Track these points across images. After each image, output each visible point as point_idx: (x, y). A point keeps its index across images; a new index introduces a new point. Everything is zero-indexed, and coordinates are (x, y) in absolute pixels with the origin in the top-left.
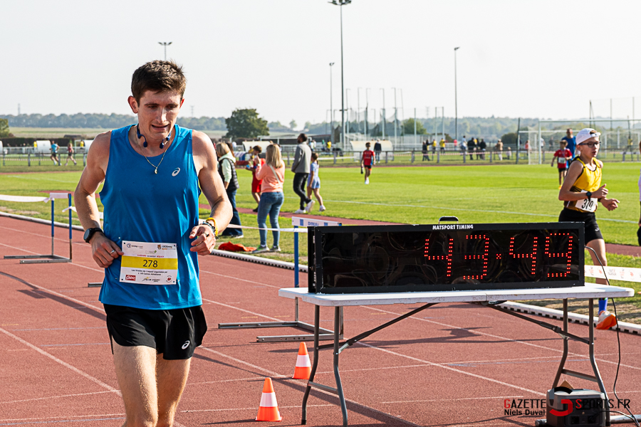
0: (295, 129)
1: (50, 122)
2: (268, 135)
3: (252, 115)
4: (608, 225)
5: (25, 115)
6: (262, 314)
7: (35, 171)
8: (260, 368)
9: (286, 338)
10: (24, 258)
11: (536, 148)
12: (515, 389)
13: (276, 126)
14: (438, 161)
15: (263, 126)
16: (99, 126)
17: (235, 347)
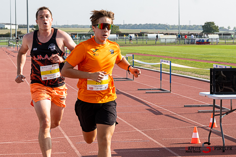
0: (230, 30)
1: (135, 27)
2: (219, 32)
3: (212, 24)
5: (126, 24)
6: (202, 101)
7: (128, 46)
8: (197, 123)
9: (209, 111)
10: (116, 79)
13: (222, 28)
15: (217, 28)
16: (154, 29)
17: (188, 114)
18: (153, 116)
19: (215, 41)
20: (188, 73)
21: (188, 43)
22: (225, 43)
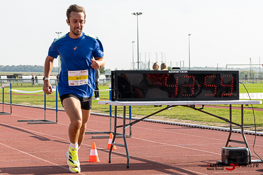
2: (105, 73)
9: (105, 136)
16: (29, 71)
19: (102, 82)
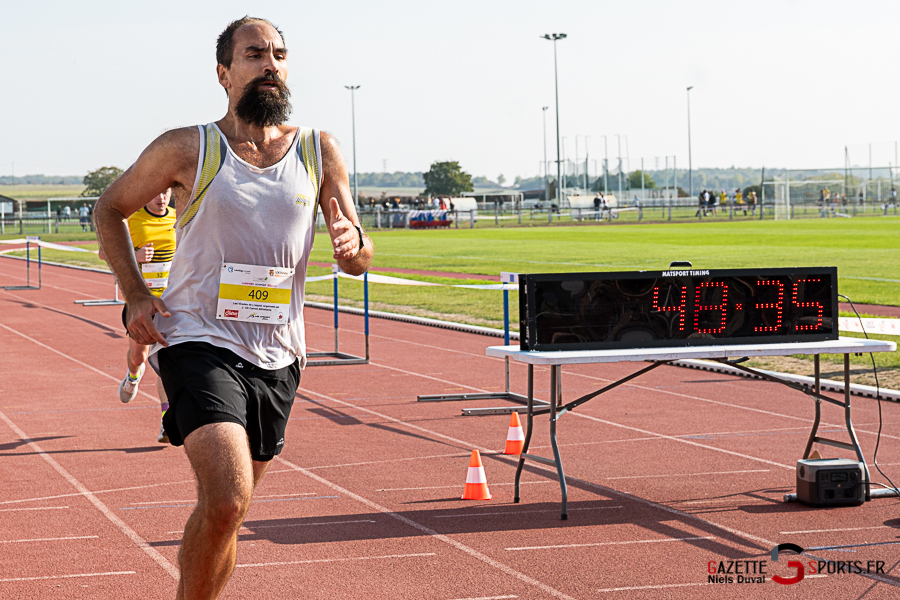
0: (503, 185)
2: (472, 191)
3: (453, 168)
4: (867, 284)
6: (468, 385)
8: (466, 443)
9: (496, 411)
11: (783, 202)
12: (760, 462)
13: (481, 181)
14: (670, 218)
15: (466, 181)
17: (436, 421)
18: (333, 427)
19: (467, 217)
20: (404, 308)
21: (386, 225)
22: (494, 223)
